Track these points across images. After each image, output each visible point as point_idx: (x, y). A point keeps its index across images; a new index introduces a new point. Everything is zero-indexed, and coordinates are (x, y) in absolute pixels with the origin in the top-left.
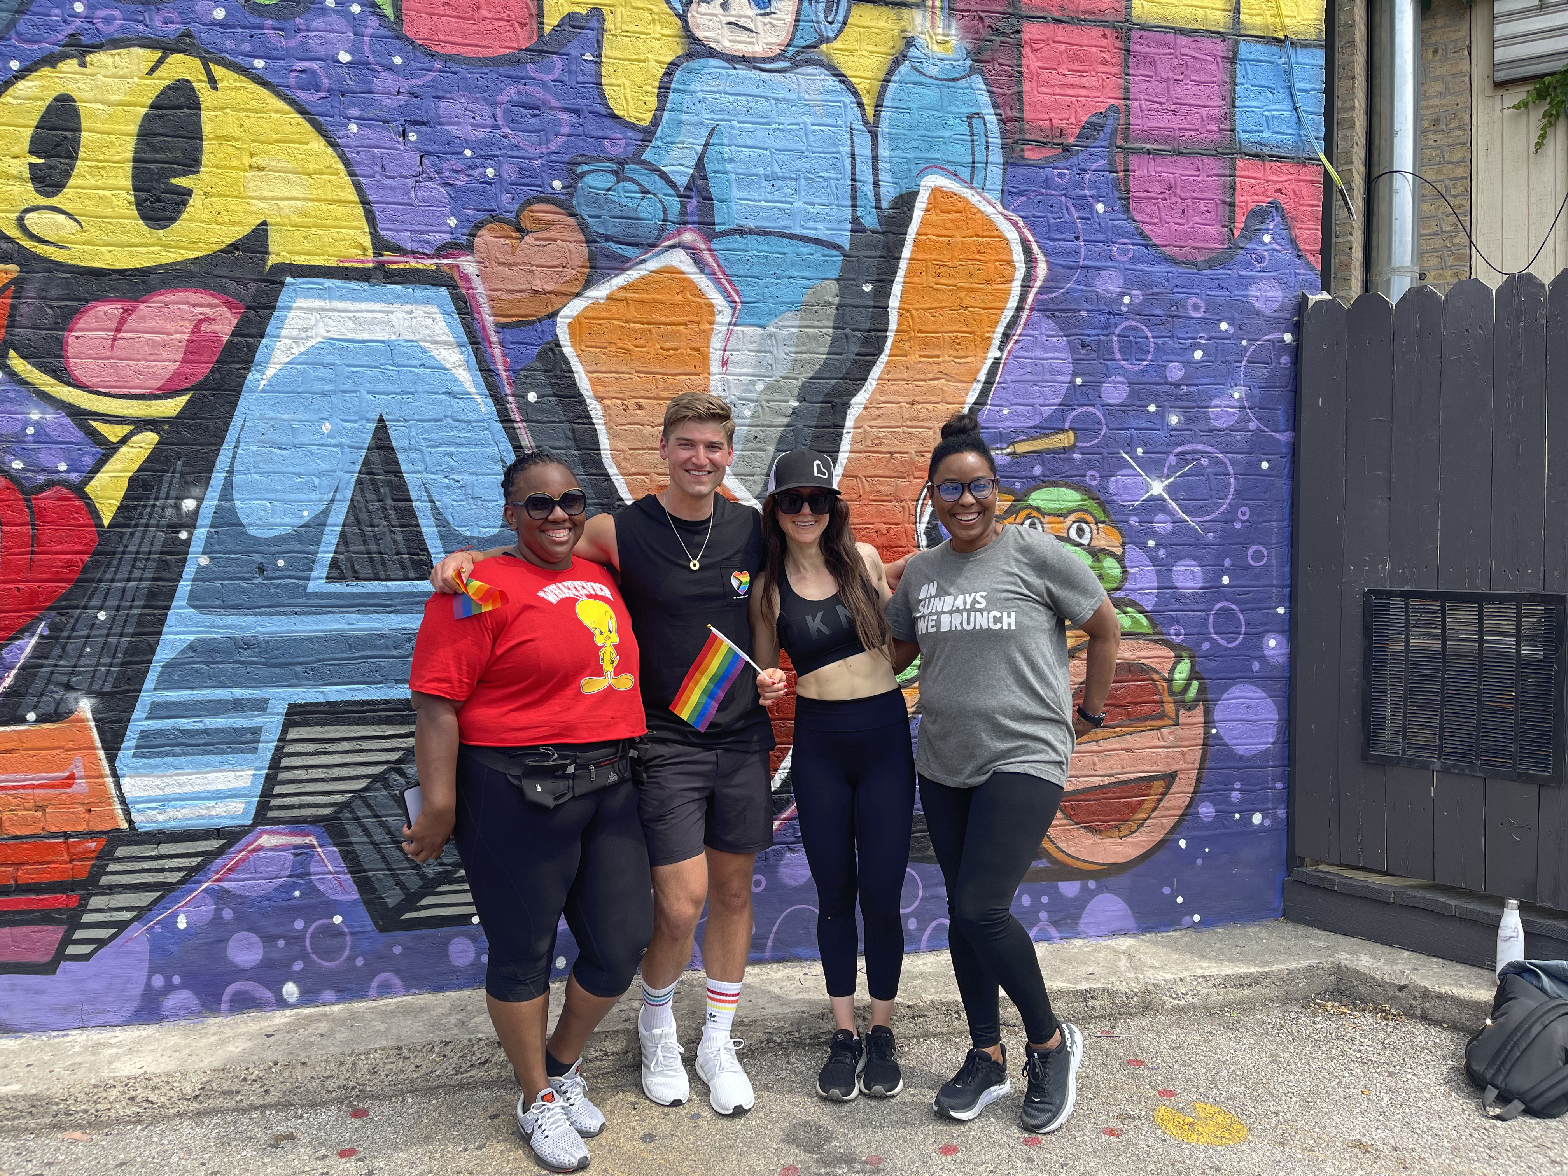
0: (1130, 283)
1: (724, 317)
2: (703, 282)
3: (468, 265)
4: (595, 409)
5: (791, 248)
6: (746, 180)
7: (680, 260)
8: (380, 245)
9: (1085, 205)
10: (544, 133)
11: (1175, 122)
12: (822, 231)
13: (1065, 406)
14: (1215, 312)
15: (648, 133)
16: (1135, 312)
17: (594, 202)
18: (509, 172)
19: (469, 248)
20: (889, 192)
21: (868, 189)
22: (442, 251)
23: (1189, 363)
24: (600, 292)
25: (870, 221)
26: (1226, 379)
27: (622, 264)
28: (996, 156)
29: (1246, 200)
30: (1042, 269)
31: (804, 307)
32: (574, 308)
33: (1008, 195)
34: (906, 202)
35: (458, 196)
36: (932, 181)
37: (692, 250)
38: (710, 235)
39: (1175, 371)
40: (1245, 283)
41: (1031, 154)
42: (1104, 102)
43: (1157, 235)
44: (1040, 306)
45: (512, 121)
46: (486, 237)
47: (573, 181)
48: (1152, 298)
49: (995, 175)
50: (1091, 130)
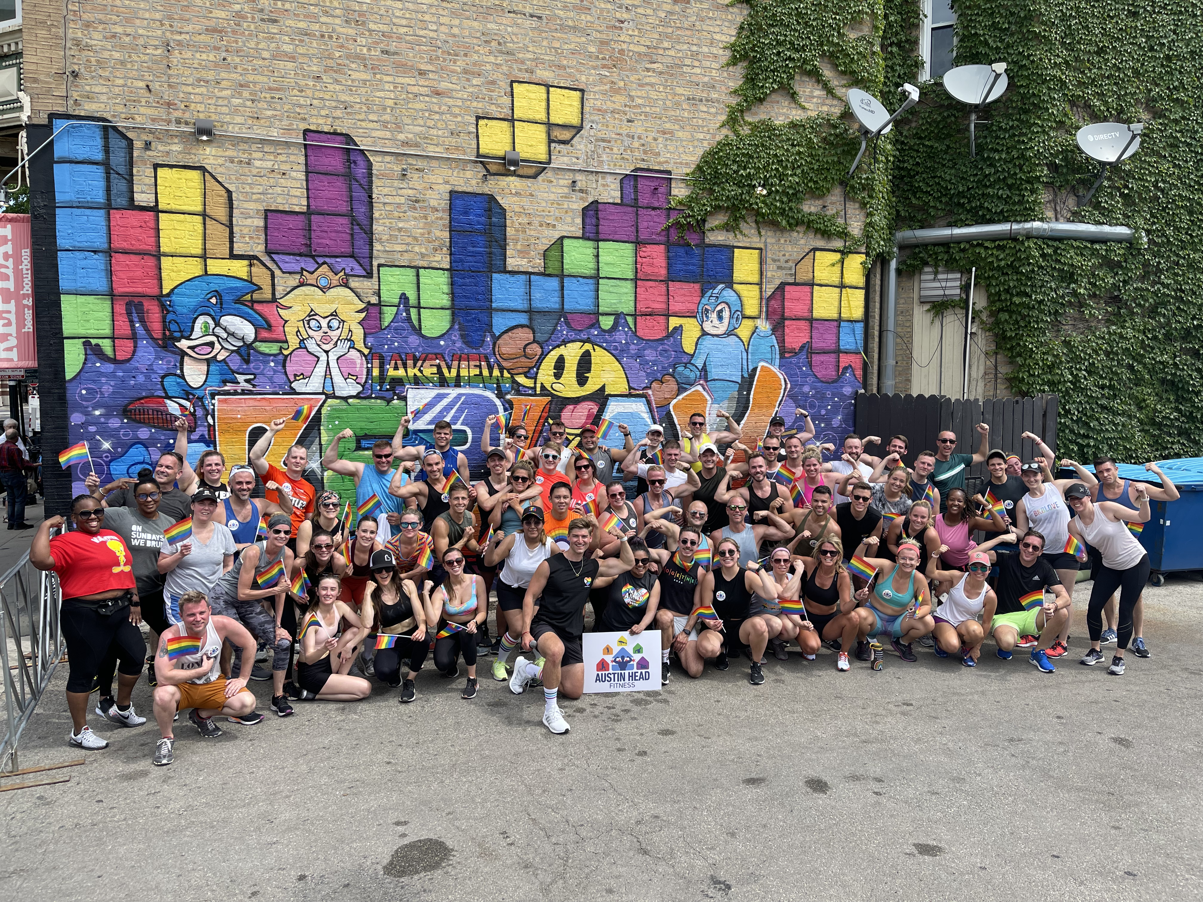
0: (812, 389)
1: (710, 402)
2: (705, 393)
3: (650, 392)
4: (678, 427)
5: (726, 383)
6: (716, 366)
7: (699, 388)
8: (630, 388)
9: (800, 368)
10: (668, 358)
11: (824, 345)
12: (734, 379)
13: (795, 422)
14: (834, 395)
15: (692, 356)
16: (813, 396)
17: (679, 374)
18: (660, 368)
19: (650, 388)
20: (751, 368)
21: (745, 367)
22: (644, 389)
23: (827, 410)
24: (680, 397)
25: (746, 375)
26: (836, 413)
27: (686, 390)
28: (778, 356)
29: (842, 365)
30: (789, 386)
31: (730, 399)
32: (674, 402)
33: (780, 367)
34: (755, 369)
35: (648, 375)
36: (762, 364)
37: (702, 385)
38: (707, 381)
39: (823, 412)
40: (842, 387)
41: (787, 355)
42: (806, 340)
43: (819, 375)
44: (788, 396)
45: (661, 355)
46: (654, 385)
47: (675, 369)
48: (817, 393)
49: (777, 361)
50: (802, 348)
